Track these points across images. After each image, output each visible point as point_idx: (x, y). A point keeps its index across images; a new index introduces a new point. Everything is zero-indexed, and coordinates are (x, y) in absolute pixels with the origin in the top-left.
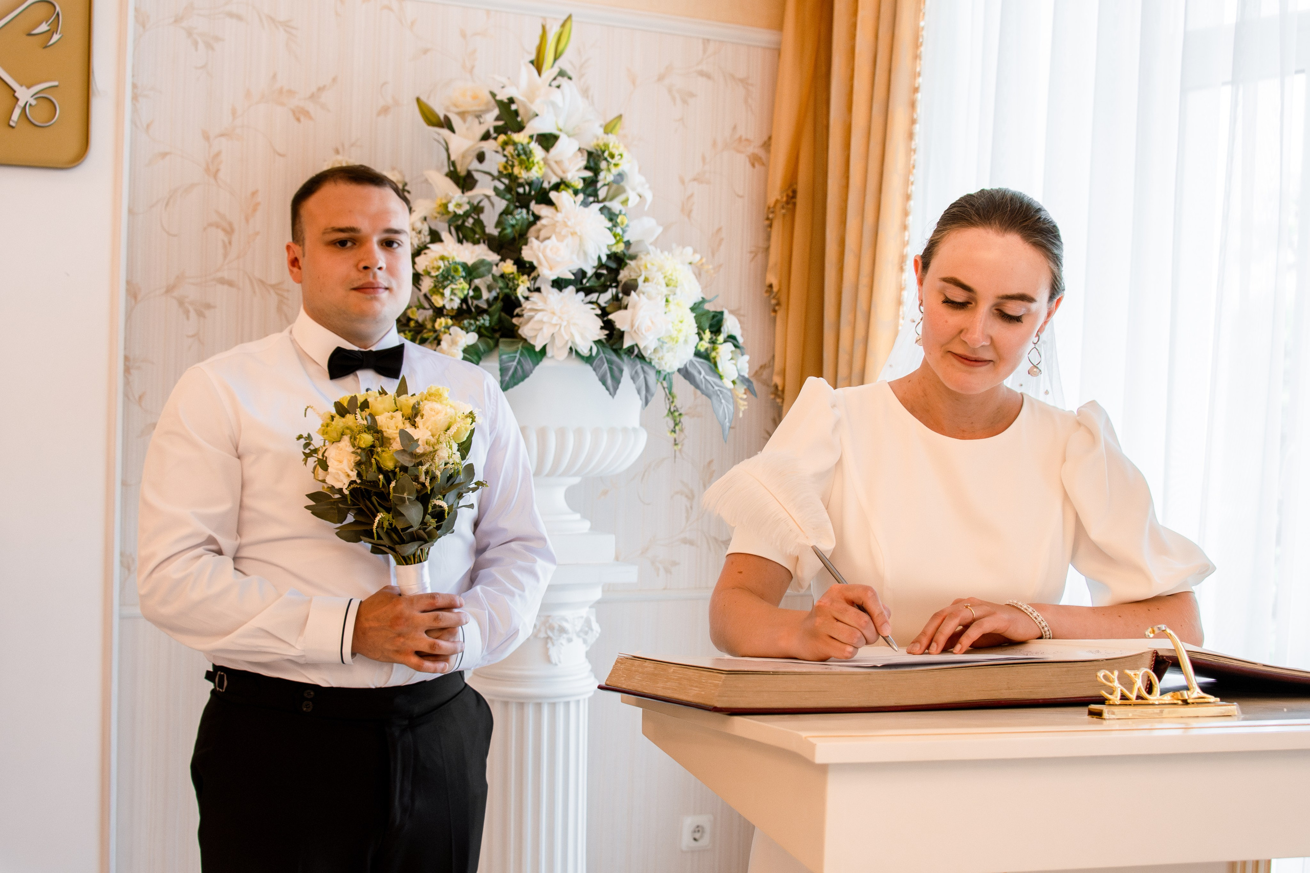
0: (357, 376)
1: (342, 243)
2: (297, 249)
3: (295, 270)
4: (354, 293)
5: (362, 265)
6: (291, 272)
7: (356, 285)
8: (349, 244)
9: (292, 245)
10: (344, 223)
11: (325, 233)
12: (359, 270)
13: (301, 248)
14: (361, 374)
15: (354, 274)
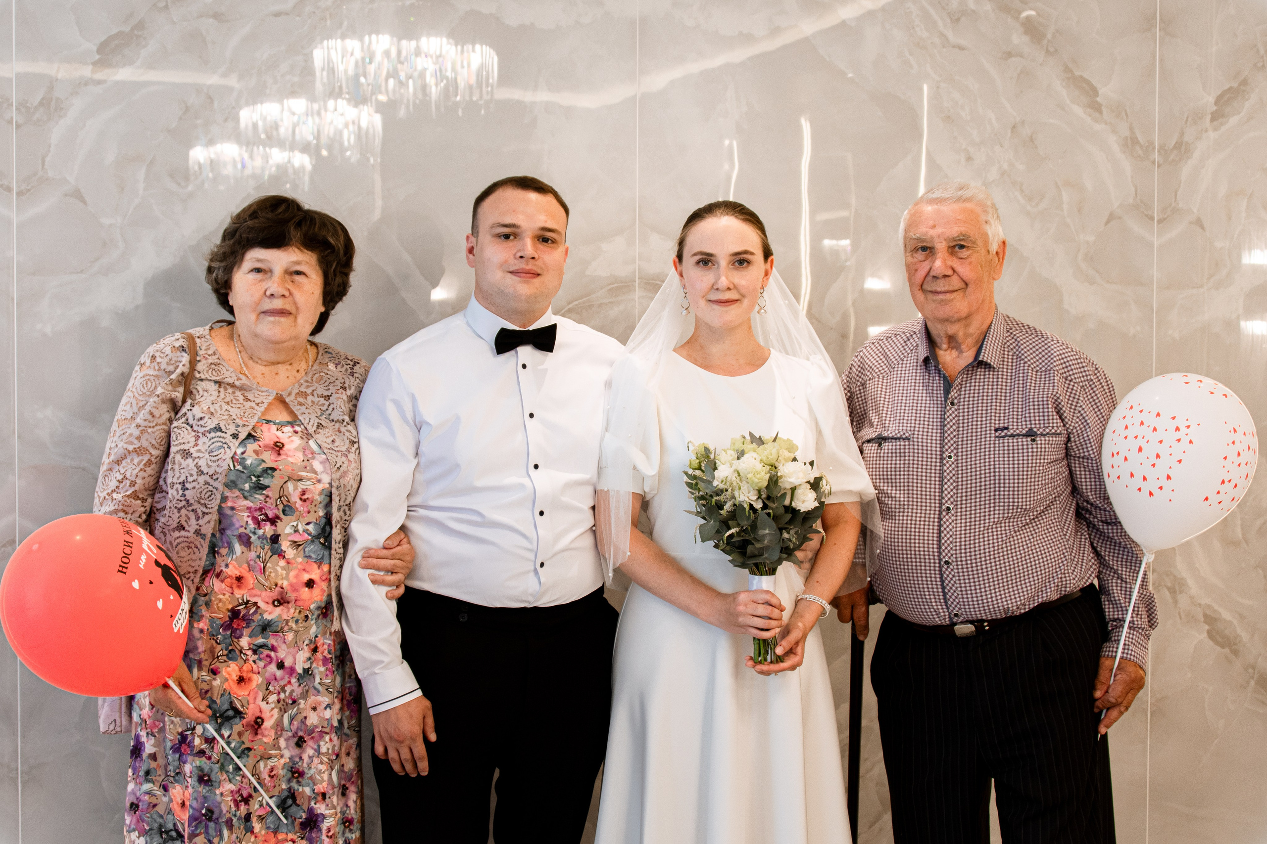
0: (517, 352)
1: (507, 237)
2: (473, 239)
3: (471, 256)
4: (509, 275)
5: (519, 254)
6: (468, 258)
7: (511, 269)
8: (512, 237)
9: (470, 236)
10: (508, 220)
11: (492, 227)
12: (515, 258)
13: (475, 239)
14: (520, 349)
15: (512, 261)
